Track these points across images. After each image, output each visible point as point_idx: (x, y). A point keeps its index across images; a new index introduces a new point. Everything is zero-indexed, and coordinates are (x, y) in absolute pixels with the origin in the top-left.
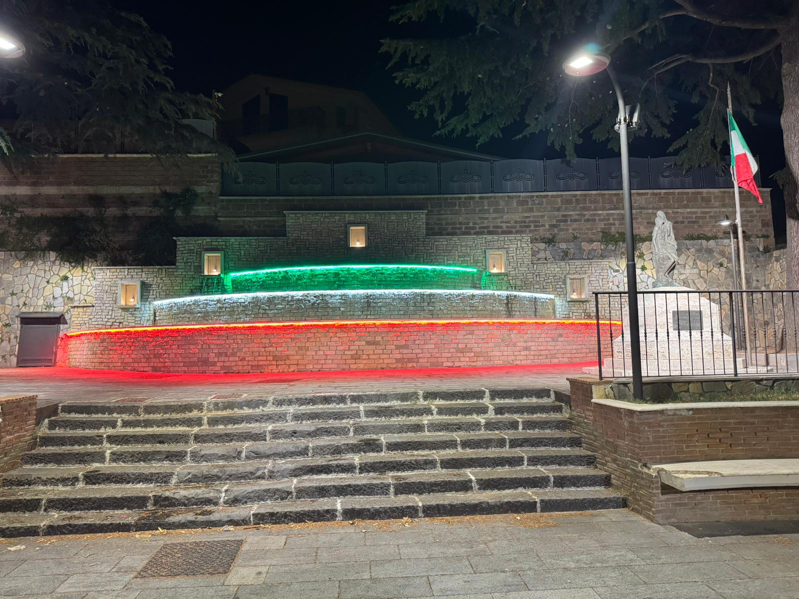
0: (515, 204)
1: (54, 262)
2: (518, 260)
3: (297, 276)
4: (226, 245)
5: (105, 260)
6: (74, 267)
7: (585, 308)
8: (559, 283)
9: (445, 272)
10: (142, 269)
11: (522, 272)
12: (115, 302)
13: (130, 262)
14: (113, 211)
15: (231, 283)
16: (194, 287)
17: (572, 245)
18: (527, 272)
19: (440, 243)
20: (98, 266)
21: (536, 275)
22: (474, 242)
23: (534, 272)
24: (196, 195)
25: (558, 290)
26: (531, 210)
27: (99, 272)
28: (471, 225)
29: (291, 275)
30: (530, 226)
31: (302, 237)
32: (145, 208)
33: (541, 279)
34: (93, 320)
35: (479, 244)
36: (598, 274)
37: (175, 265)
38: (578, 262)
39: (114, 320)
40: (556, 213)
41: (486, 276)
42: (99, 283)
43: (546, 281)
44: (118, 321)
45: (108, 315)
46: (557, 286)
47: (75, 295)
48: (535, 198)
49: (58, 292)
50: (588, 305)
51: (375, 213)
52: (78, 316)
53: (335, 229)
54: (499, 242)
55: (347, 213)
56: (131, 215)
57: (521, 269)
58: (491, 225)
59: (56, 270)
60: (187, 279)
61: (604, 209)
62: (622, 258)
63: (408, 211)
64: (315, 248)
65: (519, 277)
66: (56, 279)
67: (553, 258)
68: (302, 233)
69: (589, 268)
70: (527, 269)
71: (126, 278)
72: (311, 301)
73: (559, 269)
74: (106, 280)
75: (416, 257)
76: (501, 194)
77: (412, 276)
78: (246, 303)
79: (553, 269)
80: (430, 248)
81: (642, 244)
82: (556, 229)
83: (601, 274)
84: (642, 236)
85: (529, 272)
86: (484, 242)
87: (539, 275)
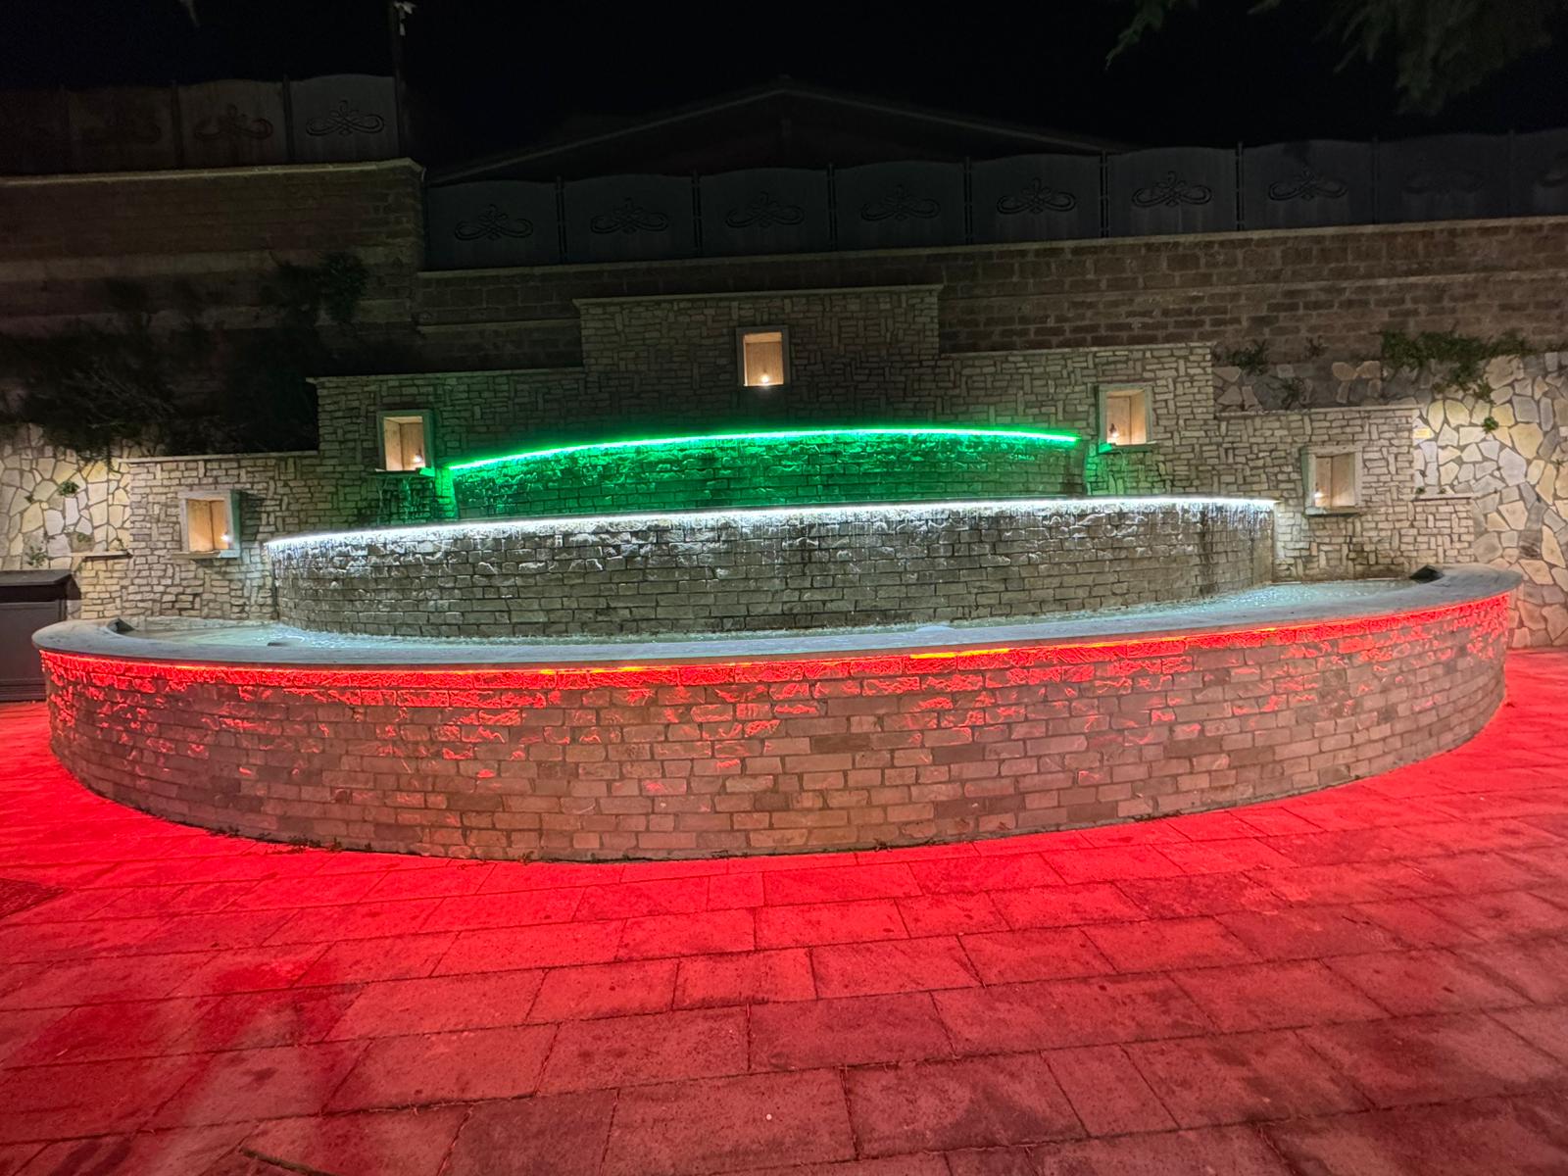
0: (1165, 265)
1: (41, 451)
2: (1180, 411)
3: (600, 468)
4: (436, 395)
5: (159, 440)
6: (87, 461)
7: (1350, 533)
8: (1285, 469)
9: (1004, 446)
10: (238, 461)
11: (1190, 441)
12: (180, 543)
13: (217, 445)
14: (166, 320)
15: (452, 490)
16: (365, 504)
17: (1310, 369)
18: (1202, 441)
19: (978, 371)
20: (144, 456)
21: (1227, 450)
22: (1065, 366)
23: (1220, 439)
25: (1283, 486)
26: (1205, 280)
27: (138, 470)
28: (1051, 323)
29: (584, 466)
30: (1202, 323)
31: (622, 365)
32: (243, 309)
33: (1239, 459)
34: (131, 589)
35: (1078, 371)
36: (1386, 443)
37: (316, 447)
38: (1333, 413)
39: (181, 589)
40: (1271, 286)
41: (1098, 454)
42: (139, 498)
43: (1251, 464)
44: (188, 591)
45: (164, 577)
46: (1280, 477)
48: (1216, 247)
49: (55, 521)
50: (1358, 525)
51: (807, 296)
52: (95, 581)
53: (704, 342)
54: (1131, 363)
55: (734, 299)
56: (210, 327)
57: (1188, 434)
58: (1103, 322)
59: (46, 470)
60: (346, 482)
61: (1392, 273)
62: (1434, 400)
63: (893, 288)
64: (656, 395)
65: (1183, 456)
66: (47, 491)
67: (1261, 403)
68: (623, 355)
69: (1362, 426)
70: (1203, 433)
71: (200, 484)
72: (623, 548)
73: (1285, 432)
74: (155, 490)
75: (915, 409)
76: (1129, 241)
77: (918, 459)
78: (438, 555)
79: (1269, 433)
80: (950, 385)
81: (1488, 363)
82: (1266, 330)
83: (1395, 442)
84: (1484, 342)
85: (1207, 441)
86: (1091, 365)
87: (1234, 449)
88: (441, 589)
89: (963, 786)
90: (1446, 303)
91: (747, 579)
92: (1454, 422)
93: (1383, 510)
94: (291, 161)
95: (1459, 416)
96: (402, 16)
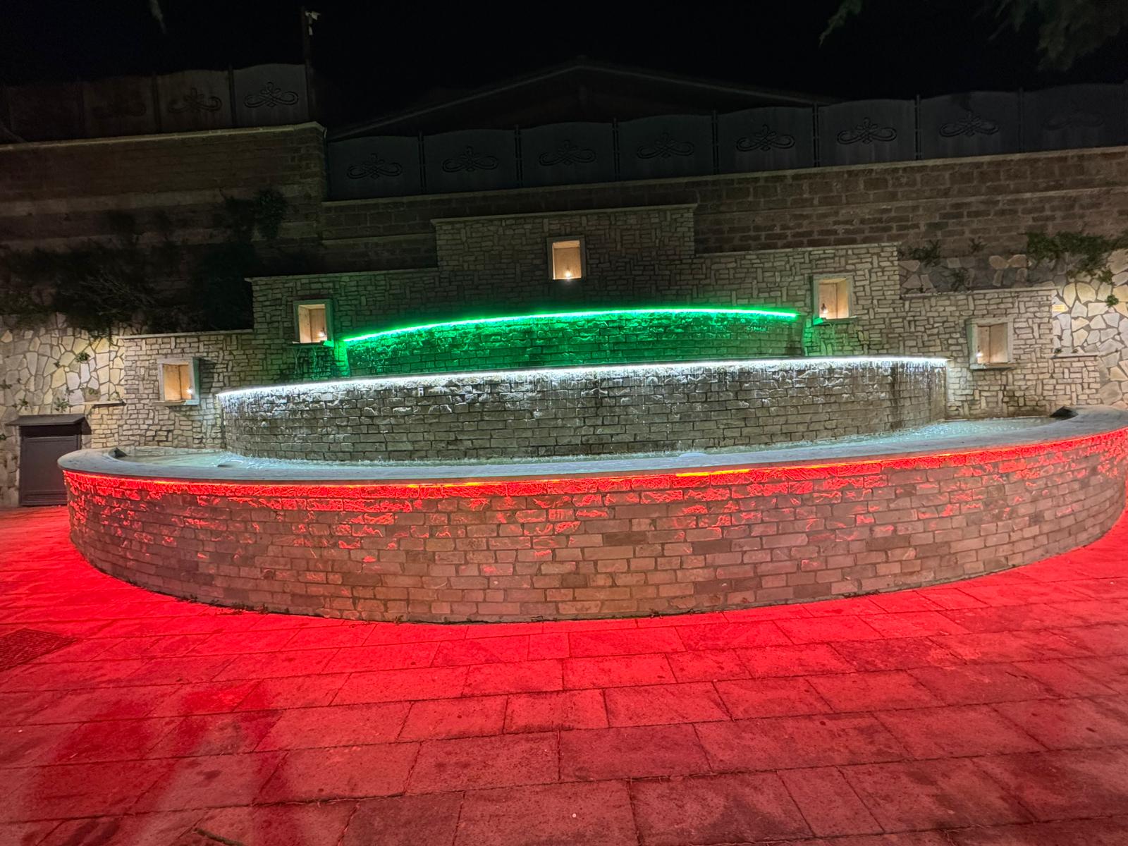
0: (862, 186)
1: (64, 331)
2: (874, 294)
3: (450, 340)
4: (335, 289)
5: (145, 323)
6: (96, 338)
7: (1004, 382)
8: (954, 335)
9: (743, 321)
10: (198, 337)
11: (882, 316)
12: (158, 395)
13: (184, 326)
14: (148, 239)
15: (346, 356)
16: (285, 366)
17: (971, 262)
18: (891, 315)
19: (723, 266)
20: (134, 334)
21: (909, 322)
22: (788, 262)
23: (904, 314)
24: (282, 201)
25: (952, 348)
26: (892, 197)
27: (130, 344)
28: (777, 230)
29: (439, 339)
30: (890, 229)
31: (466, 266)
32: (201, 230)
33: (919, 329)
34: (125, 427)
35: (798, 266)
36: (1032, 316)
37: (251, 327)
38: (991, 293)
39: (158, 428)
40: (942, 200)
41: (813, 326)
42: (130, 364)
43: (929, 332)
44: (164, 428)
45: (147, 418)
46: (950, 341)
47: (100, 385)
48: (901, 171)
49: (74, 380)
50: (1010, 376)
51: (598, 214)
52: (101, 422)
53: (525, 248)
54: (837, 259)
55: (545, 217)
56: (179, 243)
57: (880, 310)
58: (817, 229)
59: (68, 345)
60: (273, 351)
61: (1034, 189)
62: (1068, 283)
63: (660, 207)
64: (490, 287)
65: (876, 327)
66: (69, 359)
67: (936, 287)
68: (465, 258)
69: (1013, 303)
70: (891, 310)
71: (172, 353)
72: (467, 396)
73: (954, 308)
74: (141, 358)
75: (677, 295)
76: (835, 169)
77: (680, 330)
78: (336, 402)
79: (942, 309)
80: (703, 277)
81: (1110, 255)
82: (939, 233)
83: (1038, 315)
84: (1106, 239)
85: (895, 315)
86: (807, 261)
87: (915, 321)
88: (338, 426)
89: (715, 570)
90: (1077, 210)
91: (556, 418)
92: (1083, 299)
93: (1029, 365)
94: (235, 126)
95: (1088, 295)
96: (310, 22)
